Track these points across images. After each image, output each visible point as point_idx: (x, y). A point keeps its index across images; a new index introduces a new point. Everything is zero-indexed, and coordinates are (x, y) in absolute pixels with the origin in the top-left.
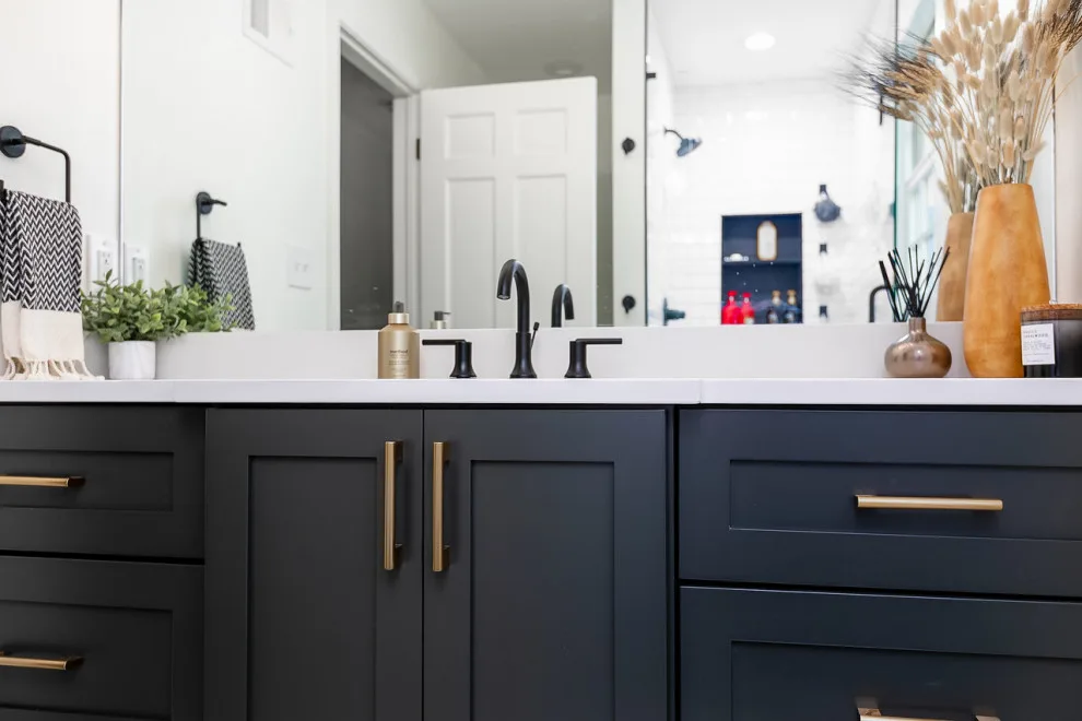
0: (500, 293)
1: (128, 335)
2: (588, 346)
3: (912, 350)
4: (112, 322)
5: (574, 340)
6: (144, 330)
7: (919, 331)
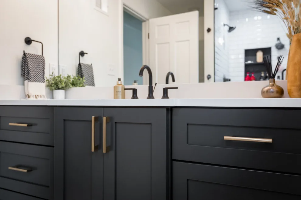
0: (140, 75)
1: (57, 88)
2: (169, 90)
3: (270, 89)
4: (53, 85)
5: (164, 88)
6: (60, 87)
7: (272, 83)
